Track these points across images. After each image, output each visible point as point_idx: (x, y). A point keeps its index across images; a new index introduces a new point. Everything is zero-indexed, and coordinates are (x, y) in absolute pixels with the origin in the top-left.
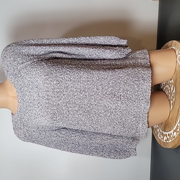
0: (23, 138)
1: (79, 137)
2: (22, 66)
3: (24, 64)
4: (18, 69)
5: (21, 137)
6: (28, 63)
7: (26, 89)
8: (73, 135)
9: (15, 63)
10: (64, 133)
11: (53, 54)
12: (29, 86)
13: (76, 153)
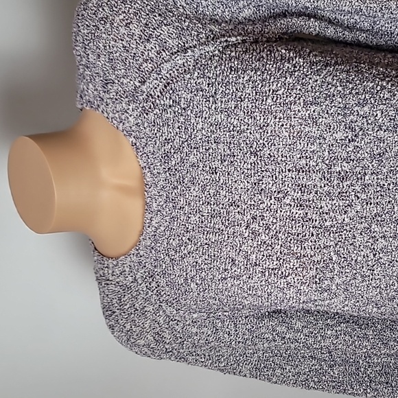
0: (149, 345)
1: (347, 338)
2: (180, 62)
3: (190, 53)
4: (164, 72)
5: (142, 342)
6: (207, 49)
7: (192, 159)
8: (329, 332)
9: (149, 46)
10: (299, 325)
11: (295, 20)
12: (214, 146)
13: (319, 392)
